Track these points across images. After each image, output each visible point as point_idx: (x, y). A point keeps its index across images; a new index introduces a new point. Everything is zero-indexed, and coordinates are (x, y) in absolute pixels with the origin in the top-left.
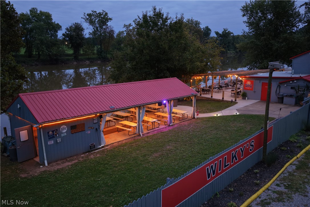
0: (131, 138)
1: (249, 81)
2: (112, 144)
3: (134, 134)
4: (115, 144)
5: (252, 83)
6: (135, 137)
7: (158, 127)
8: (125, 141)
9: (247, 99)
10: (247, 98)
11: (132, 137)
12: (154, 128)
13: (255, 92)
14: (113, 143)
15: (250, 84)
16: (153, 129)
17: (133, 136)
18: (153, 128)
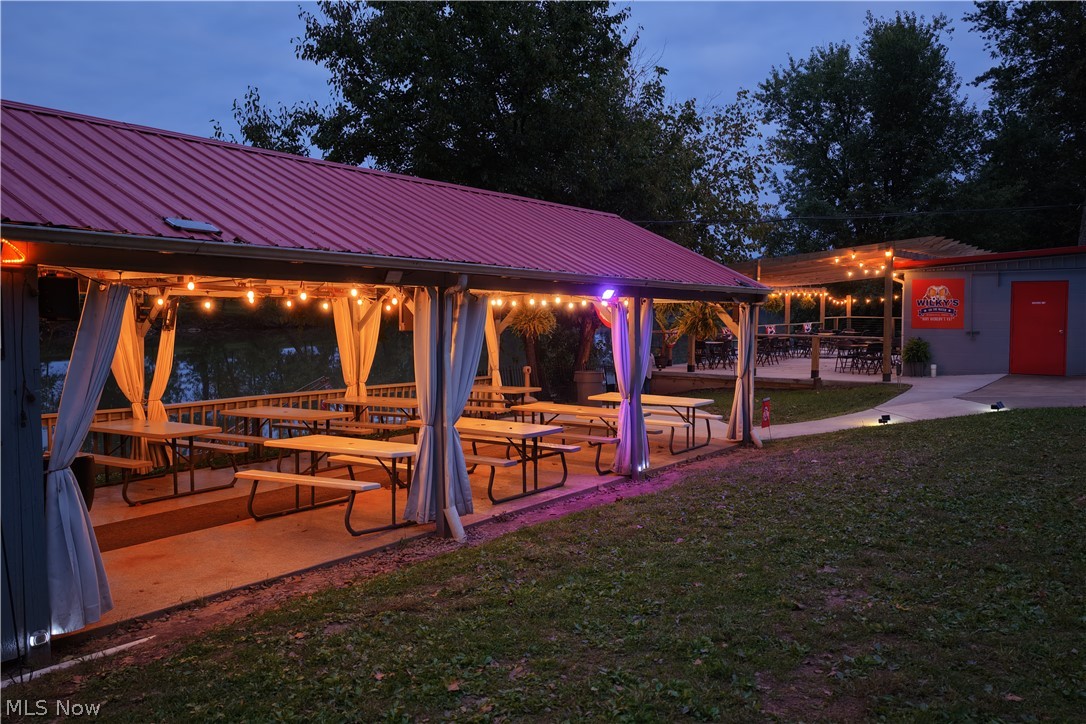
0: (370, 554)
1: (938, 285)
2: (182, 608)
3: (395, 527)
4: (214, 609)
5: (956, 290)
6: (401, 545)
7: (560, 485)
8: (317, 578)
9: (934, 372)
10: (934, 367)
11: (383, 550)
12: (537, 491)
13: (973, 334)
14: (199, 603)
15: (943, 298)
16: (525, 494)
17: (389, 539)
18: (530, 488)
